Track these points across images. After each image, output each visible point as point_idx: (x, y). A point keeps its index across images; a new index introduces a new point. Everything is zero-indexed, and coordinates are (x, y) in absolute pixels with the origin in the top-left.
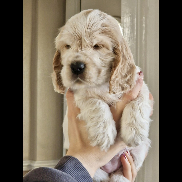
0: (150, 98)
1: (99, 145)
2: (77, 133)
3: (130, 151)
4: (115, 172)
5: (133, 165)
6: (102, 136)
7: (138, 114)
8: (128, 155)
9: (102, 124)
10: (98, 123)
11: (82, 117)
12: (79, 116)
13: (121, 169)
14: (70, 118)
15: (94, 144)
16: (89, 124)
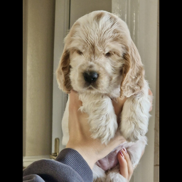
0: (149, 94)
1: (100, 138)
2: (77, 126)
3: (127, 148)
4: (112, 169)
5: (130, 162)
6: (104, 129)
7: (137, 109)
8: (125, 152)
9: (105, 117)
10: (100, 115)
11: (84, 109)
12: (81, 108)
13: (118, 166)
14: (71, 110)
15: (95, 136)
16: (92, 116)
